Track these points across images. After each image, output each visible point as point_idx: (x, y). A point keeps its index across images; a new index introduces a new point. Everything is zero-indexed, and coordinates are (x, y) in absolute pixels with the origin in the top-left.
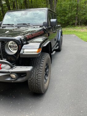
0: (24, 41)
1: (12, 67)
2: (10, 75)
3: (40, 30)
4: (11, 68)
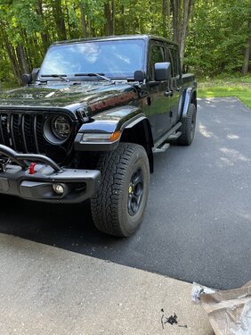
0: (84, 115)
1: (56, 171)
2: (52, 186)
3: (127, 90)
4: (54, 172)
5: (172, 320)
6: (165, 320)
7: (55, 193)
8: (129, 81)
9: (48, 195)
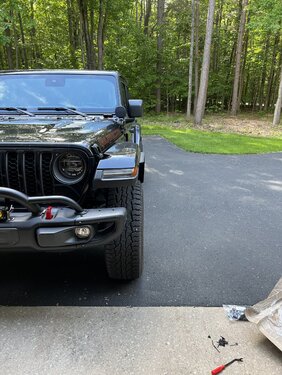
2: (74, 230)
5: (223, 343)
6: (216, 344)
7: (78, 237)
8: (106, 117)
9: (71, 241)
